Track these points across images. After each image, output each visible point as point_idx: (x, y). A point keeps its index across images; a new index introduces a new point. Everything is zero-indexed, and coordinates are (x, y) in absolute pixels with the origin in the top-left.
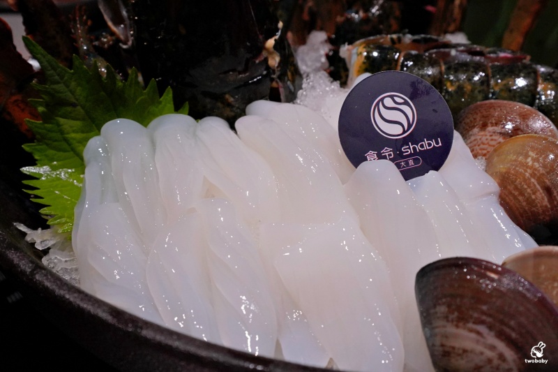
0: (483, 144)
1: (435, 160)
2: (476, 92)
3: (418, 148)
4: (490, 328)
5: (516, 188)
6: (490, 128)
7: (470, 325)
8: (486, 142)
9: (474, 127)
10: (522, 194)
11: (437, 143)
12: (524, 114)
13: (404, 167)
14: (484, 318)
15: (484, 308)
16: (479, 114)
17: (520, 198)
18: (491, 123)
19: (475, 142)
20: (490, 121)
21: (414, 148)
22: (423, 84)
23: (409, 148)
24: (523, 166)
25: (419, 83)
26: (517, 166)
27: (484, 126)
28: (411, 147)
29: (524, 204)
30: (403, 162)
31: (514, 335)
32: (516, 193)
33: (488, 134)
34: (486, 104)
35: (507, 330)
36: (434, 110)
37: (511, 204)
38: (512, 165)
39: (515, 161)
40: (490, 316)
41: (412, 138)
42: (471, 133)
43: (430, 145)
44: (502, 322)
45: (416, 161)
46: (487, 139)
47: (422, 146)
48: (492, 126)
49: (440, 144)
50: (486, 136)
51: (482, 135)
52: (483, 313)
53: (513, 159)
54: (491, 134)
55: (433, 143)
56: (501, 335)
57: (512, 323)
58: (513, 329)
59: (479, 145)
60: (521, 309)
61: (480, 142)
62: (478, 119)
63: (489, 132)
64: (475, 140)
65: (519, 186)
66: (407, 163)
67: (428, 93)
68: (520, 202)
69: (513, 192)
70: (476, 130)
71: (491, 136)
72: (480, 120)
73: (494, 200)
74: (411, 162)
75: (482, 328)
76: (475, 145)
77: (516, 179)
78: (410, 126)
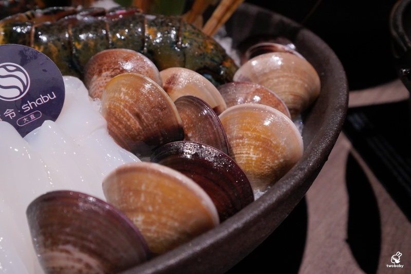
0: (101, 87)
1: (53, 111)
2: (99, 45)
3: (36, 103)
4: (75, 245)
5: (116, 119)
6: (104, 74)
7: (61, 247)
8: (102, 85)
9: (93, 75)
10: (121, 123)
11: (52, 96)
12: (127, 57)
13: (27, 122)
14: (69, 238)
15: (68, 230)
16: (97, 64)
17: (120, 126)
18: (105, 69)
19: (96, 87)
20: (104, 68)
21: (33, 105)
22: (30, 51)
23: (29, 106)
24: (118, 100)
25: (26, 51)
26: (114, 101)
27: (100, 73)
28: (30, 104)
29: (124, 130)
30: (26, 118)
31: (93, 246)
32: (117, 123)
33: (103, 78)
34: (101, 55)
35: (87, 244)
36: (44, 70)
37: (116, 132)
38: (112, 101)
39: (114, 97)
40: (72, 235)
41: (30, 97)
42: (92, 80)
43: (46, 99)
44: (83, 239)
45: (36, 115)
46: (103, 83)
47: (39, 101)
48: (105, 71)
49: (55, 97)
50: (102, 80)
51: (100, 80)
52: (68, 234)
53: (112, 96)
54: (105, 78)
55: (49, 97)
56: (84, 249)
57: (90, 237)
58: (91, 242)
59: (98, 89)
60: (95, 224)
61: (98, 86)
62: (96, 68)
63: (104, 77)
64: (96, 85)
65: (118, 117)
66: (29, 119)
67: (36, 58)
68: (120, 129)
69: (115, 122)
70: (95, 77)
71: (105, 79)
72: (97, 68)
73: (104, 132)
74: (32, 117)
75: (69, 247)
76: (96, 90)
77: (115, 112)
78: (25, 87)
